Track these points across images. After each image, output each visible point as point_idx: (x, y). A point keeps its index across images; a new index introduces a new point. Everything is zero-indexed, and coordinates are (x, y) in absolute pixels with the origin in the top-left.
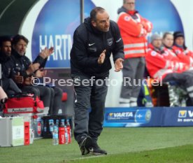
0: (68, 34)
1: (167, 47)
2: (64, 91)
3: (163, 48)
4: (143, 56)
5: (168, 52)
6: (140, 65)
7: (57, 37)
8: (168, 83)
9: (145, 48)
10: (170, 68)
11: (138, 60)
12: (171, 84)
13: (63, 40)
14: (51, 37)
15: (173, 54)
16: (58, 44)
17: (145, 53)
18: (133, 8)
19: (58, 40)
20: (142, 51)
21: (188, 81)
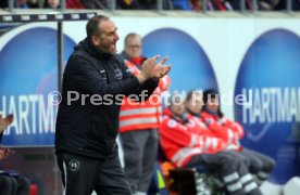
0: (39, 93)
1: (193, 114)
2: (33, 183)
3: (186, 115)
4: (155, 127)
5: (194, 122)
6: (150, 141)
7: (22, 98)
8: (194, 169)
9: (157, 115)
10: (197, 146)
11: (147, 134)
12: (198, 171)
13: (30, 103)
14: (12, 99)
15: (202, 125)
16: (24, 109)
17: (158, 123)
18: (138, 54)
19: (24, 104)
20: (154, 120)
21: (226, 167)
